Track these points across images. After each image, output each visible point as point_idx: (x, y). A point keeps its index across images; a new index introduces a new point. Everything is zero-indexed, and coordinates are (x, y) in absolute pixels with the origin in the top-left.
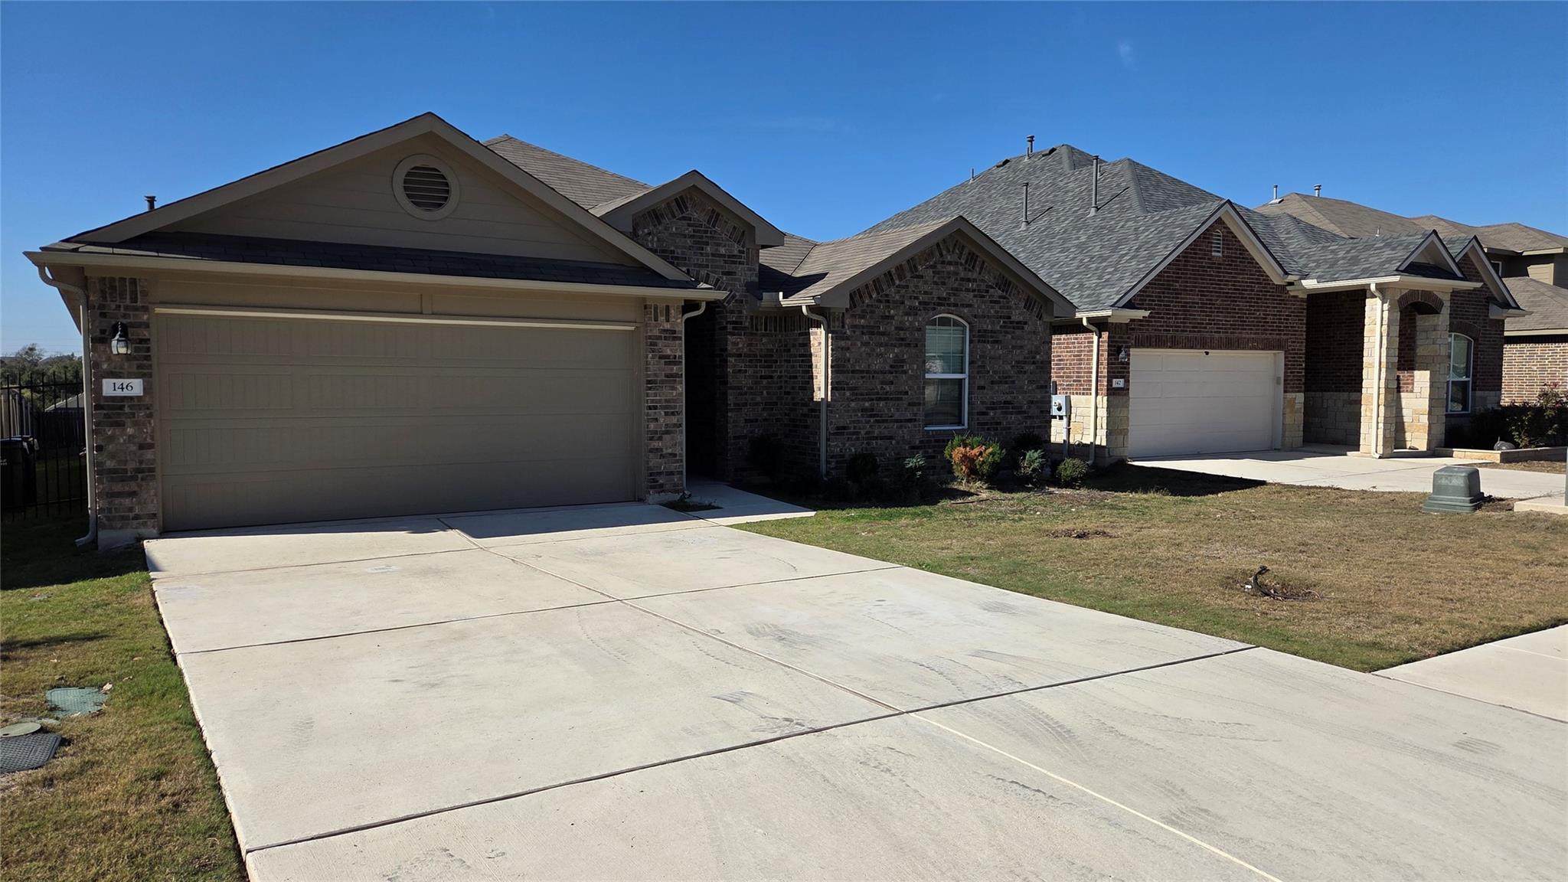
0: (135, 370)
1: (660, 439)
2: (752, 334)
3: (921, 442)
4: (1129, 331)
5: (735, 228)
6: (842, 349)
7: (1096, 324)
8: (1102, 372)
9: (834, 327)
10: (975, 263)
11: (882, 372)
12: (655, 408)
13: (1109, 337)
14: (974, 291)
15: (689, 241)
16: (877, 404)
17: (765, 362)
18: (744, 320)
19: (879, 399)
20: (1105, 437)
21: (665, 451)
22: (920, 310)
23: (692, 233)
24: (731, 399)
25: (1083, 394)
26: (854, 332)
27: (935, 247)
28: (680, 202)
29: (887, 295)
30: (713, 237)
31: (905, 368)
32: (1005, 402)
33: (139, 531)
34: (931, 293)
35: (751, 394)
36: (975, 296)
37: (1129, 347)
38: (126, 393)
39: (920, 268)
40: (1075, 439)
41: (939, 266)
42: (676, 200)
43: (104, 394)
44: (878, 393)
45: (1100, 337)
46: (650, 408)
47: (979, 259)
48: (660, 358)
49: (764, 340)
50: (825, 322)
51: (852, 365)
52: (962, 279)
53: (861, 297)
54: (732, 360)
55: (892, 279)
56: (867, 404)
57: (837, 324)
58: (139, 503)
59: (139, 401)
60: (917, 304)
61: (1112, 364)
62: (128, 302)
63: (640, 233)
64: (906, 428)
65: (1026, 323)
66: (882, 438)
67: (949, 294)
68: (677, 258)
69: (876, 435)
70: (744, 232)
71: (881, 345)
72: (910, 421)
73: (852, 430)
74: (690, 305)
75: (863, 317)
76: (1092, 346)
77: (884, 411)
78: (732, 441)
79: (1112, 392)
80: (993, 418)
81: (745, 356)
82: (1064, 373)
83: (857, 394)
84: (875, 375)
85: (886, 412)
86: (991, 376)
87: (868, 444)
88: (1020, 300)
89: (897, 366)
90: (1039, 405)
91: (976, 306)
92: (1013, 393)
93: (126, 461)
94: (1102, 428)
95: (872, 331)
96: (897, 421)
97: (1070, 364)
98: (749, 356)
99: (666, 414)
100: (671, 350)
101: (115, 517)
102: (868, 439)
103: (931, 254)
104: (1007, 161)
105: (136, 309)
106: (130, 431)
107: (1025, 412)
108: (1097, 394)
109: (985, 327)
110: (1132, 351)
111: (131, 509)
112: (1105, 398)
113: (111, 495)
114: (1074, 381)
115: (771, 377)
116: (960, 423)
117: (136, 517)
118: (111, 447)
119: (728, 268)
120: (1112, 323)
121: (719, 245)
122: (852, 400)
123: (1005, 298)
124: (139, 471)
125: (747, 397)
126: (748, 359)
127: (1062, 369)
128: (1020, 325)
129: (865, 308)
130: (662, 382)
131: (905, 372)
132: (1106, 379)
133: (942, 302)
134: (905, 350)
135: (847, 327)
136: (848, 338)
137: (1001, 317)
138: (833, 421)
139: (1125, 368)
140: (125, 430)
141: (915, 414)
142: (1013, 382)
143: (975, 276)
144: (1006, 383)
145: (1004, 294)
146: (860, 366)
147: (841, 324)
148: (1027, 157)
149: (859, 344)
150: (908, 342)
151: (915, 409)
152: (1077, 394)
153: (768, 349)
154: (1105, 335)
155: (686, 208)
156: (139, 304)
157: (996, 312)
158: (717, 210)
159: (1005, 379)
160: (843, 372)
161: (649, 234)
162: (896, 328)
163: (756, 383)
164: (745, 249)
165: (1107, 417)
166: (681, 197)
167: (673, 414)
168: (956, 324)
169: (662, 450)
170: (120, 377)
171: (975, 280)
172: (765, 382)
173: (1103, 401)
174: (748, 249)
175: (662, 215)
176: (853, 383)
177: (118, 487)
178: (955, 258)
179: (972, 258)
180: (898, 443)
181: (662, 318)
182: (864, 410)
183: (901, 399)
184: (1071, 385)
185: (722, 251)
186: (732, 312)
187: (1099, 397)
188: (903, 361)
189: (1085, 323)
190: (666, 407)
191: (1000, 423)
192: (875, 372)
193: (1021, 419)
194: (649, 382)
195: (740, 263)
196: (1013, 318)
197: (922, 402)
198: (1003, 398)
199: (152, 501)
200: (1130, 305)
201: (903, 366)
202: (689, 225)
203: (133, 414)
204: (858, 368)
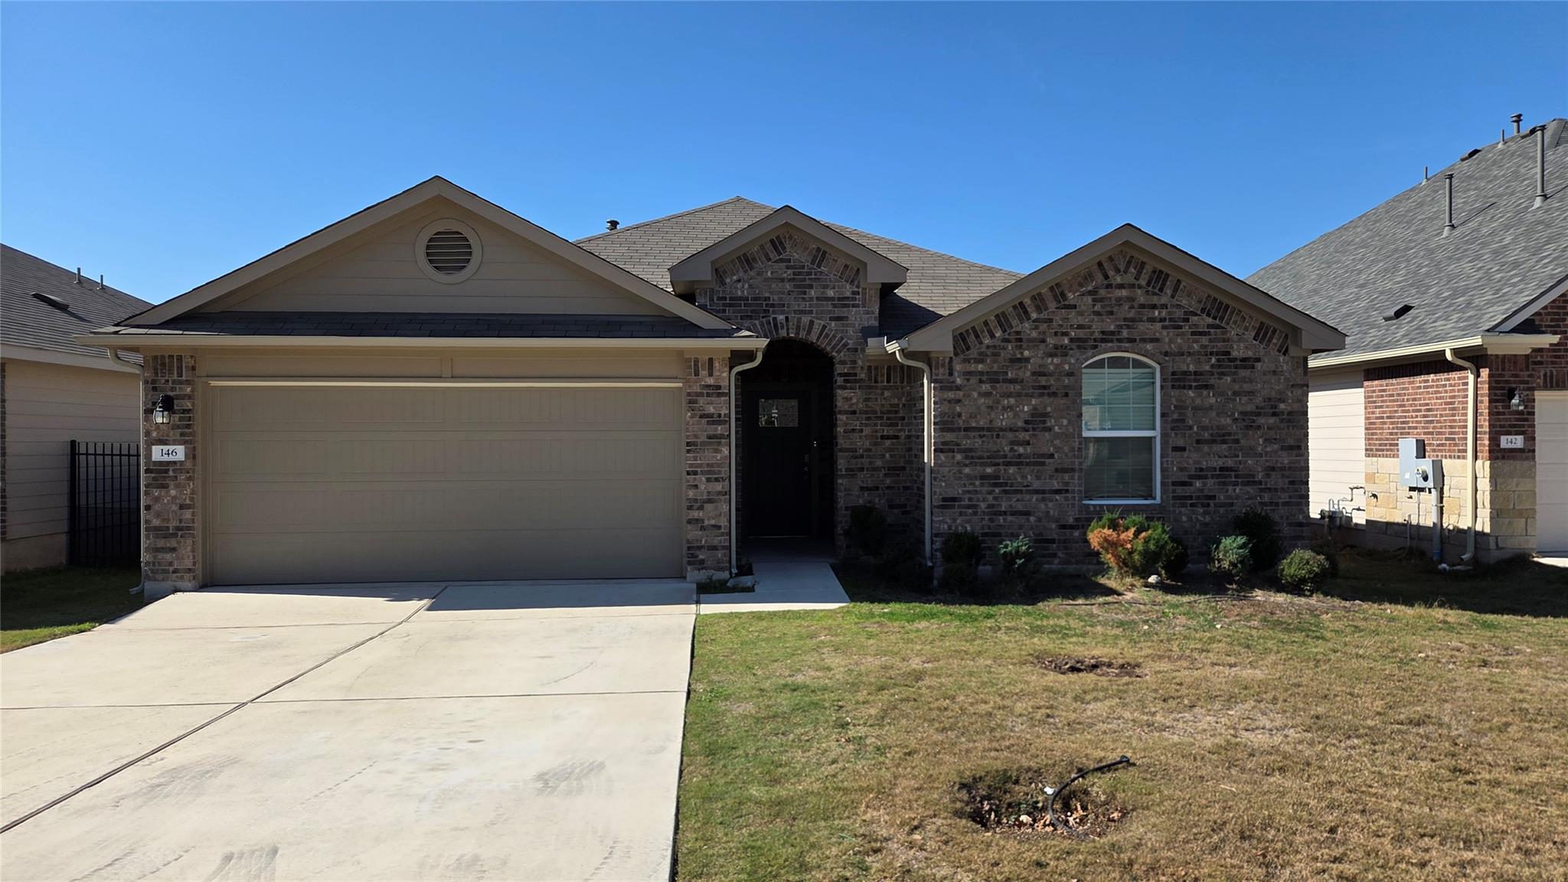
0: (178, 437)
1: (701, 508)
2: (870, 387)
3: (1076, 520)
4: (1531, 367)
5: (846, 266)
6: (949, 401)
7: (1469, 357)
8: (1482, 426)
9: (937, 375)
10: (1164, 284)
11: (1011, 430)
12: (695, 473)
13: (1490, 376)
14: (1162, 320)
15: (788, 286)
16: (1005, 470)
17: (888, 419)
18: (858, 371)
19: (1009, 464)
20: (1488, 519)
21: (706, 522)
22: (1071, 349)
23: (792, 276)
24: (842, 464)
25: (1459, 457)
26: (968, 380)
27: (1096, 267)
28: (777, 244)
29: (1018, 333)
30: (818, 279)
31: (1049, 424)
32: (1222, 469)
33: (175, 583)
34: (1090, 327)
35: (869, 457)
36: (1164, 327)
37: (1533, 389)
38: (171, 458)
39: (1071, 296)
40: (1449, 522)
41: (1103, 292)
42: (772, 241)
43: (153, 459)
44: (1005, 456)
45: (1478, 375)
46: (688, 473)
47: (1170, 279)
48: (701, 417)
49: (887, 393)
50: (926, 368)
51: (964, 421)
52: (1142, 306)
53: (977, 336)
54: (842, 418)
55: (1026, 312)
56: (989, 470)
57: (941, 370)
58: (178, 558)
59: (181, 465)
60: (1066, 342)
61: (1498, 413)
62: (175, 377)
63: (728, 280)
64: (1051, 501)
65: (1258, 360)
66: (1013, 514)
67: (1121, 327)
68: (773, 305)
69: (1003, 509)
70: (858, 269)
71: (1009, 395)
72: (1058, 492)
73: (967, 502)
74: (739, 356)
75: (981, 361)
76: (1467, 390)
77: (1016, 479)
78: (844, 512)
79: (1497, 454)
80: (1201, 491)
81: (860, 413)
82: (1434, 428)
83: (972, 458)
84: (1001, 433)
85: (1019, 480)
86: (1196, 433)
87: (991, 520)
88: (1246, 329)
89: (1037, 421)
90: (1287, 473)
91: (1167, 340)
92: (1238, 456)
93: (168, 520)
94: (1484, 507)
95: (994, 379)
96: (1037, 492)
97: (1441, 416)
98: (866, 412)
99: (708, 480)
100: (714, 408)
101: (157, 570)
102: (989, 514)
103: (1089, 277)
104: (1476, 152)
105: (181, 383)
106: (173, 492)
107: (1260, 483)
108: (1476, 458)
109: (1184, 368)
110: (1540, 396)
111: (171, 564)
112: (1488, 463)
113: (158, 550)
114: (1446, 439)
115: (897, 437)
116: (1151, 496)
117: (175, 572)
118: (157, 507)
119: (838, 312)
120: (1497, 356)
121: (826, 287)
122: (966, 465)
123: (1218, 327)
124: (178, 529)
125: (863, 460)
126: (864, 416)
127: (1432, 422)
128: (1247, 363)
129: (983, 350)
130: (703, 444)
131: (1050, 429)
132: (1487, 436)
133: (1107, 337)
134: (1047, 400)
135: (956, 374)
136: (958, 388)
137: (1212, 354)
138: (938, 490)
139: (1526, 420)
140: (169, 491)
141: (1067, 484)
142: (1237, 441)
143: (1164, 300)
144: (1224, 442)
145: (1217, 322)
146: (977, 422)
147: (948, 371)
148: (1502, 143)
149: (975, 394)
150: (1053, 389)
151: (1066, 477)
152: (1450, 457)
153: (891, 405)
154: (1485, 373)
155: (784, 248)
156: (184, 378)
157: (1202, 346)
158: (823, 248)
159: (1221, 437)
160: (949, 430)
161: (739, 281)
162: (1034, 374)
163: (876, 444)
164: (860, 290)
165: (1491, 491)
166: (778, 237)
167: (717, 480)
168: (1138, 364)
169: (703, 521)
170: (166, 444)
171: (1165, 306)
172: (888, 443)
173: (1484, 467)
174: (864, 289)
175: (754, 259)
176: (966, 443)
177: (161, 543)
178: (1129, 278)
179: (1158, 278)
180: (1039, 520)
181: (704, 373)
182: (983, 477)
183: (1043, 464)
184: (1442, 445)
185: (831, 293)
186: (843, 363)
187: (1479, 462)
188: (1046, 415)
189: (1449, 356)
190: (708, 473)
191: (1213, 497)
192: (1001, 429)
193: (1252, 492)
194: (688, 444)
195: (854, 306)
196: (1235, 354)
197: (1077, 467)
198: (1220, 463)
199: (189, 557)
200: (1528, 327)
201: (1044, 422)
202: (788, 268)
203: (176, 477)
204: (974, 425)
